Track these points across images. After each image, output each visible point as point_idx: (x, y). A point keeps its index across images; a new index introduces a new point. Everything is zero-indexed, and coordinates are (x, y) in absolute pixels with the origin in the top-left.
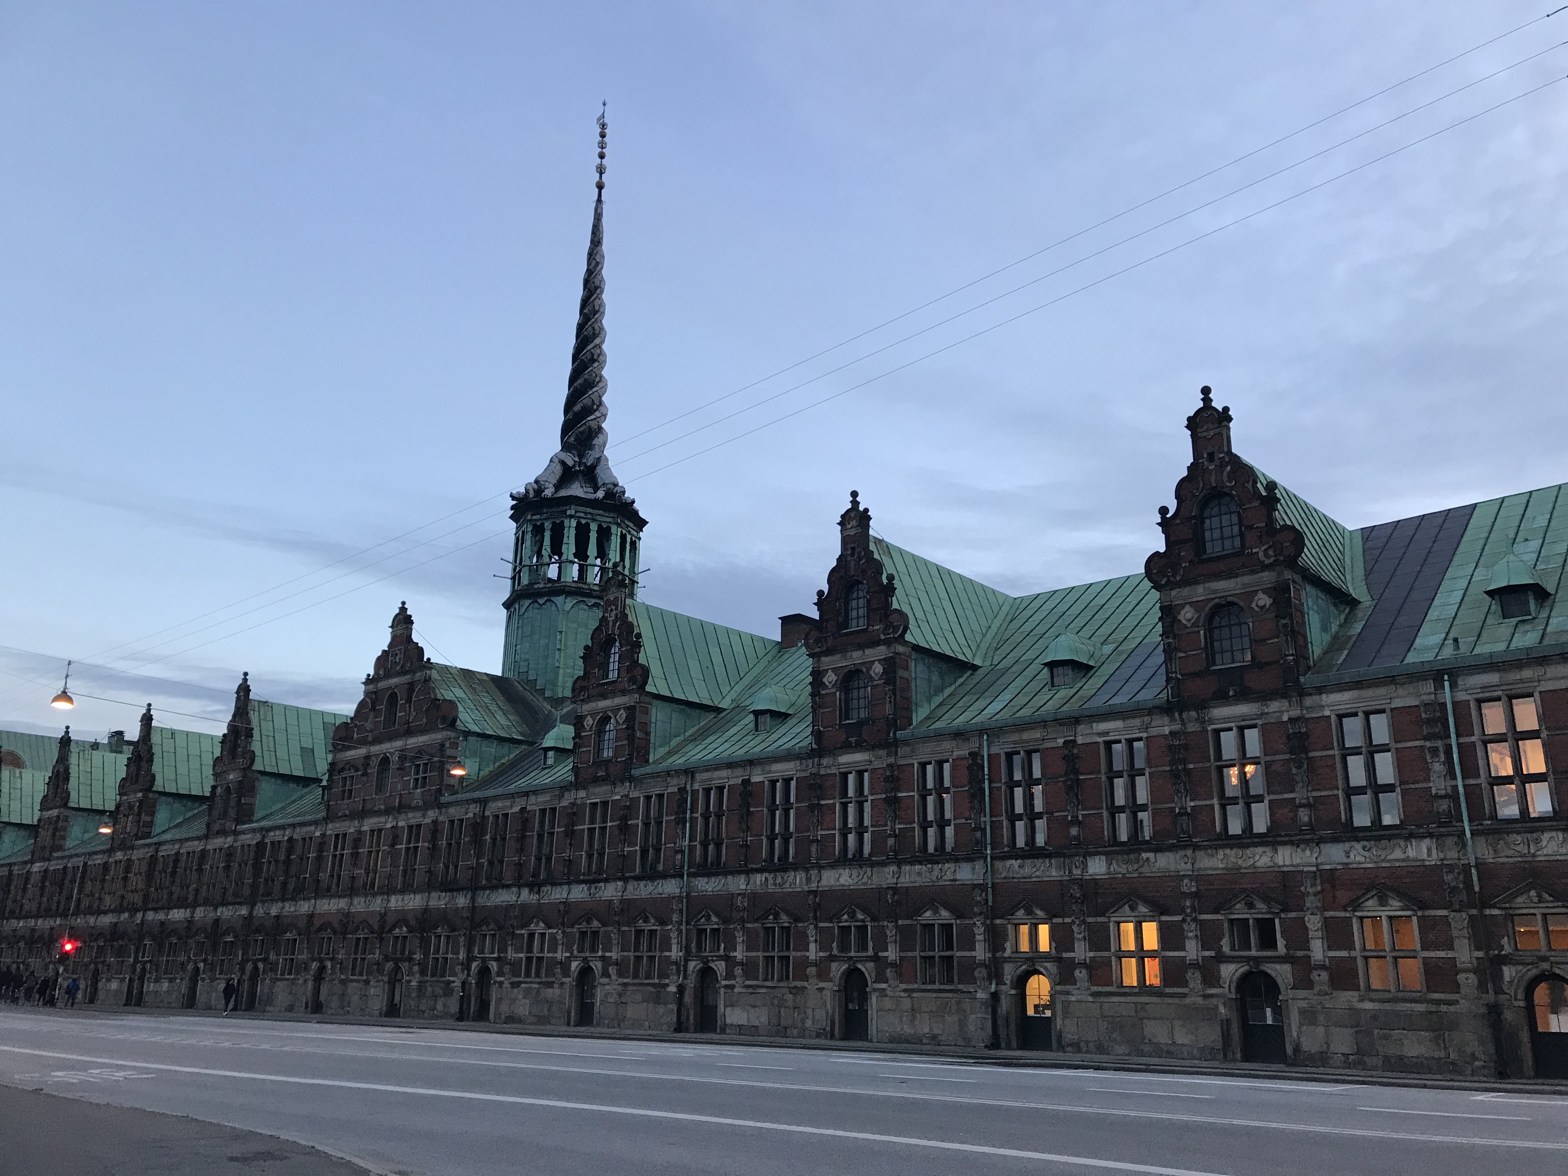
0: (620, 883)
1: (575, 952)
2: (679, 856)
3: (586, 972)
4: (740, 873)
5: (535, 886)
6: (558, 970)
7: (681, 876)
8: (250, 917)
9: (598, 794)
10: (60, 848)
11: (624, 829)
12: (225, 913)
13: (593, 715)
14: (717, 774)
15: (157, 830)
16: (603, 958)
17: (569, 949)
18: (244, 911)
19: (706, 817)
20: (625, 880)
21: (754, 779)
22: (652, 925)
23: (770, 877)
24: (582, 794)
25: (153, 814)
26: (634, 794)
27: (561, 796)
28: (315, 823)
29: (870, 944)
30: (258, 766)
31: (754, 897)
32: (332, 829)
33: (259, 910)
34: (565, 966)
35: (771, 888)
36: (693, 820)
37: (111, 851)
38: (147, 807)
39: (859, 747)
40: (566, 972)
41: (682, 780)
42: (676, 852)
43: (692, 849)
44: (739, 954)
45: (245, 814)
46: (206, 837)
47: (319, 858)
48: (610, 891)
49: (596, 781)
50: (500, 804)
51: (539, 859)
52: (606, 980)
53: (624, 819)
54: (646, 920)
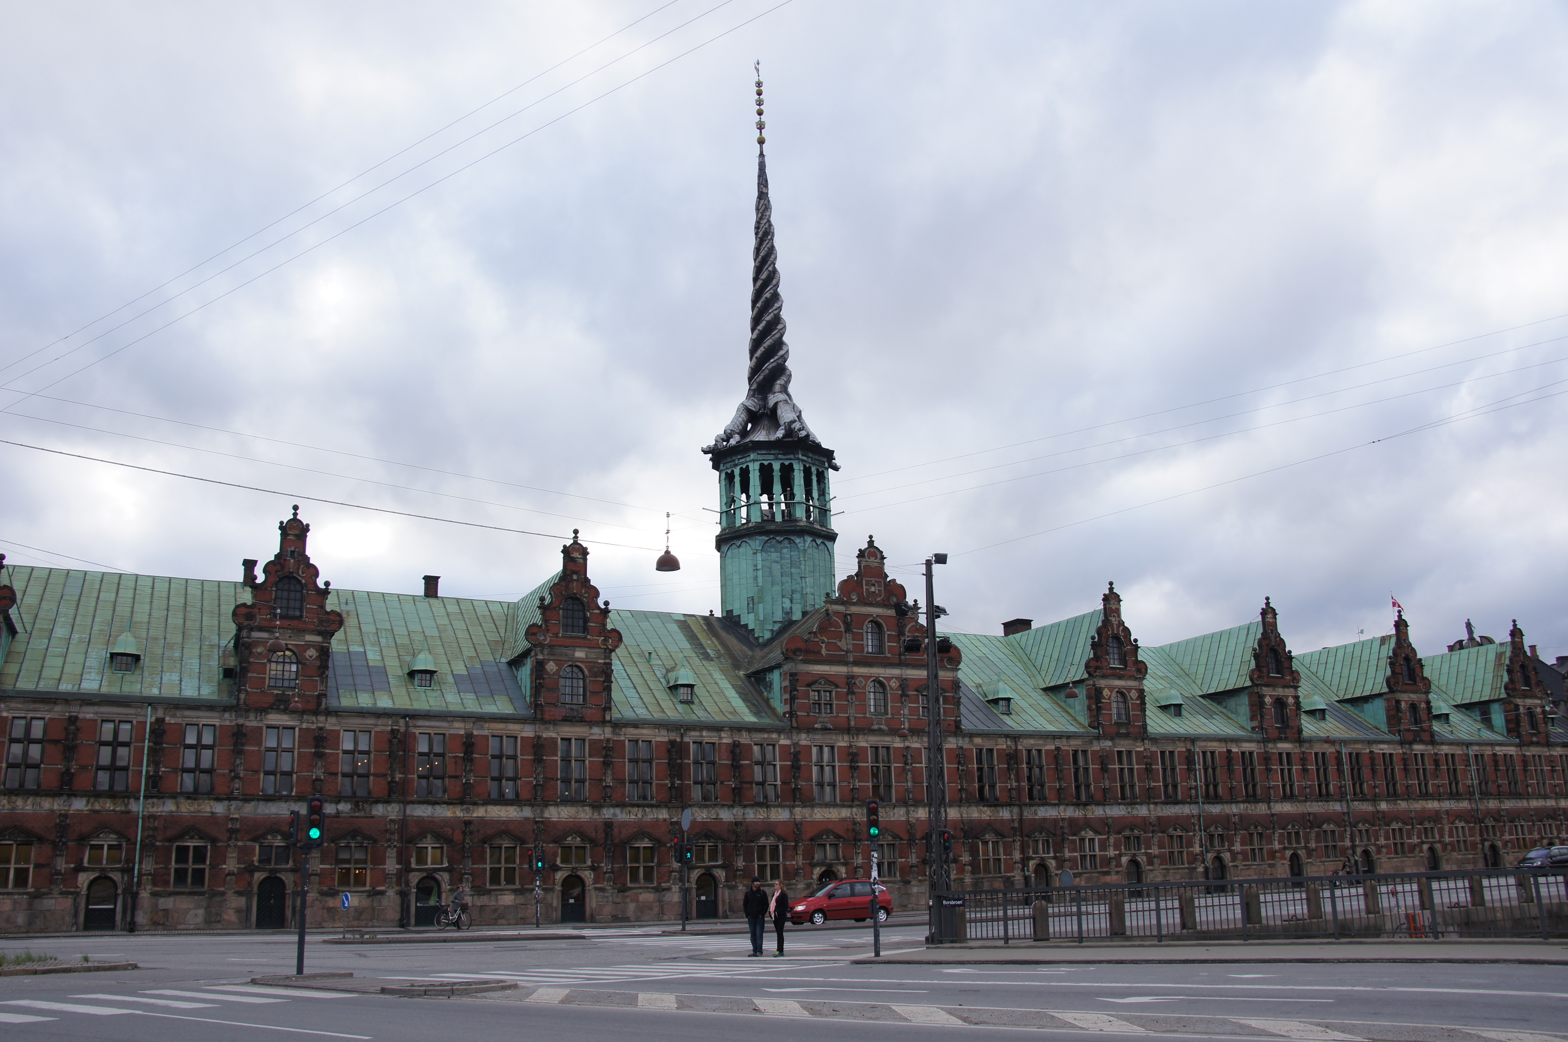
0: (1152, 806)
1: (1123, 850)
2: (1193, 791)
3: (1134, 863)
4: (1230, 803)
6: (1112, 863)
7: (1198, 803)
9: (1121, 745)
11: (1148, 770)
13: (1109, 688)
14: (1209, 744)
16: (1146, 854)
17: (1117, 847)
22: (1179, 833)
23: (1249, 806)
24: (1109, 743)
26: (1151, 749)
27: (1093, 743)
29: (1302, 841)
31: (1241, 817)
34: (1117, 860)
35: (1250, 812)
39: (1286, 740)
40: (1119, 865)
42: (1191, 788)
44: (1237, 847)
52: (1151, 867)
54: (1175, 830)
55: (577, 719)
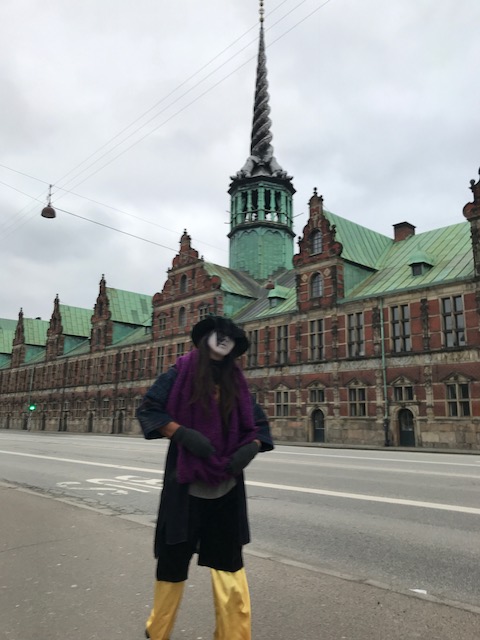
0: (336, 364)
1: (309, 402)
2: (377, 347)
3: (317, 413)
4: (424, 354)
5: (279, 367)
6: (299, 412)
7: (380, 358)
8: (116, 390)
9: (315, 316)
10: (23, 362)
11: (335, 333)
12: (103, 388)
13: (307, 273)
14: (400, 298)
15: (66, 351)
16: (328, 405)
17: (304, 399)
18: (112, 387)
19: (394, 323)
20: (339, 361)
21: (430, 298)
22: (361, 386)
23: (449, 355)
24: (304, 316)
25: (63, 344)
26: (340, 314)
27: (291, 319)
28: (147, 342)
30: (113, 318)
31: (437, 369)
32: (155, 345)
33: (120, 386)
34: (303, 410)
35: (449, 362)
36: (386, 327)
37: (46, 362)
38: (60, 341)
40: (304, 413)
41: (375, 303)
42: (375, 344)
43: (386, 342)
44: (429, 400)
45: (108, 341)
46: (90, 352)
47: (150, 360)
48: (330, 368)
49: (313, 309)
50: (252, 325)
51: (279, 353)
52: (331, 417)
53: (336, 327)
54: (356, 383)
55: (98, 350)
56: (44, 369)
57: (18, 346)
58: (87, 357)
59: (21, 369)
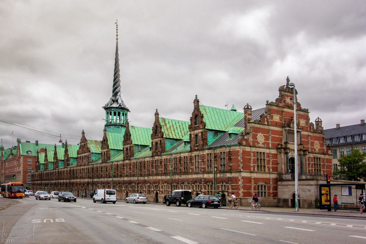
5: (99, 178)
8: (70, 182)
10: (48, 169)
12: (67, 181)
14: (115, 162)
15: (59, 166)
21: (118, 164)
23: (120, 178)
24: (103, 164)
25: (58, 163)
27: (101, 165)
28: (76, 167)
29: (128, 188)
30: (70, 156)
32: (78, 168)
35: (120, 180)
36: (113, 169)
37: (53, 170)
41: (112, 163)
45: (68, 164)
46: (64, 168)
47: (77, 172)
50: (95, 165)
51: (99, 174)
53: (107, 168)
55: (66, 168)
56: (53, 172)
57: (46, 162)
58: (63, 170)
59: (47, 172)
